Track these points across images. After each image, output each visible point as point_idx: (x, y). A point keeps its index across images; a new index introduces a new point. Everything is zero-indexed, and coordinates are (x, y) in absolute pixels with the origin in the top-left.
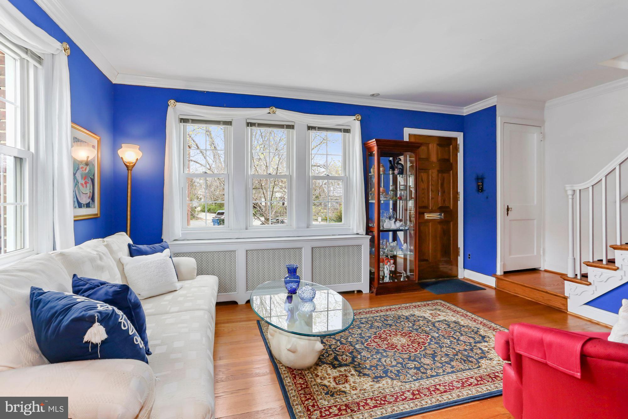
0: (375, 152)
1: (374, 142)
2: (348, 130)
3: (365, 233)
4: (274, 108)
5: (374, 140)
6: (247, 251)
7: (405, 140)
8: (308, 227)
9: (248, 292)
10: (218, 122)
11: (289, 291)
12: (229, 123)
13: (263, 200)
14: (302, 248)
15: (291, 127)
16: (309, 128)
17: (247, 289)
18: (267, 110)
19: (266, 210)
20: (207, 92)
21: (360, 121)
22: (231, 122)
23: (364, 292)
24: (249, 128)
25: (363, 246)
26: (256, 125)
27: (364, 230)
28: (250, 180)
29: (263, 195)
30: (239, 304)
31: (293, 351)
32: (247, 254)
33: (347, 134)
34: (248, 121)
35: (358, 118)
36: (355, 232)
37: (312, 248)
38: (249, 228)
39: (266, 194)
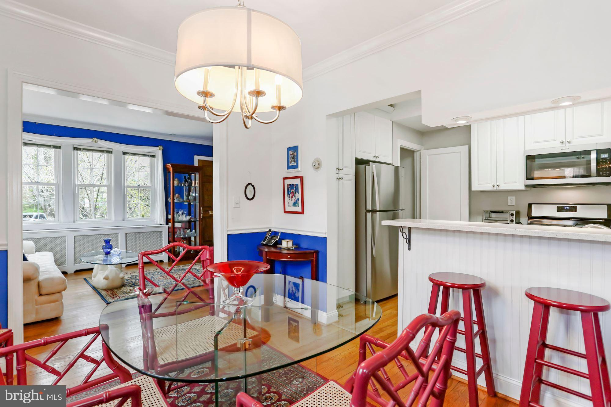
0: (171, 172)
1: (170, 165)
2: (153, 155)
3: (165, 223)
4: (96, 139)
5: (170, 164)
6: (75, 237)
7: (195, 165)
8: (123, 220)
9: (76, 264)
10: (49, 146)
11: (105, 253)
12: (59, 147)
13: (87, 201)
14: (118, 234)
15: (111, 152)
16: (124, 153)
17: (75, 263)
18: (91, 140)
19: (90, 211)
20: (39, 123)
21: (161, 151)
22: (60, 146)
23: (164, 262)
24: (76, 152)
25: (163, 232)
26: (82, 149)
27: (164, 222)
28: (76, 187)
29: (86, 196)
30: (68, 273)
31: (106, 278)
32: (75, 239)
33: (153, 158)
34: (75, 146)
35: (160, 148)
36: (158, 223)
37: (126, 234)
38: (76, 221)
39: (90, 196)
